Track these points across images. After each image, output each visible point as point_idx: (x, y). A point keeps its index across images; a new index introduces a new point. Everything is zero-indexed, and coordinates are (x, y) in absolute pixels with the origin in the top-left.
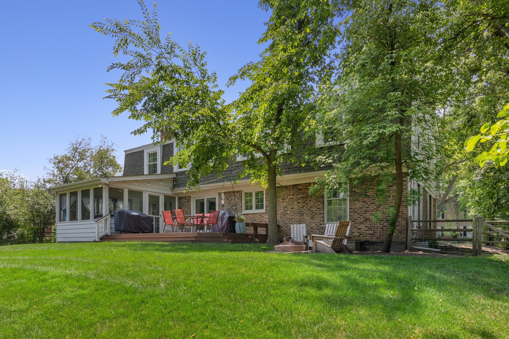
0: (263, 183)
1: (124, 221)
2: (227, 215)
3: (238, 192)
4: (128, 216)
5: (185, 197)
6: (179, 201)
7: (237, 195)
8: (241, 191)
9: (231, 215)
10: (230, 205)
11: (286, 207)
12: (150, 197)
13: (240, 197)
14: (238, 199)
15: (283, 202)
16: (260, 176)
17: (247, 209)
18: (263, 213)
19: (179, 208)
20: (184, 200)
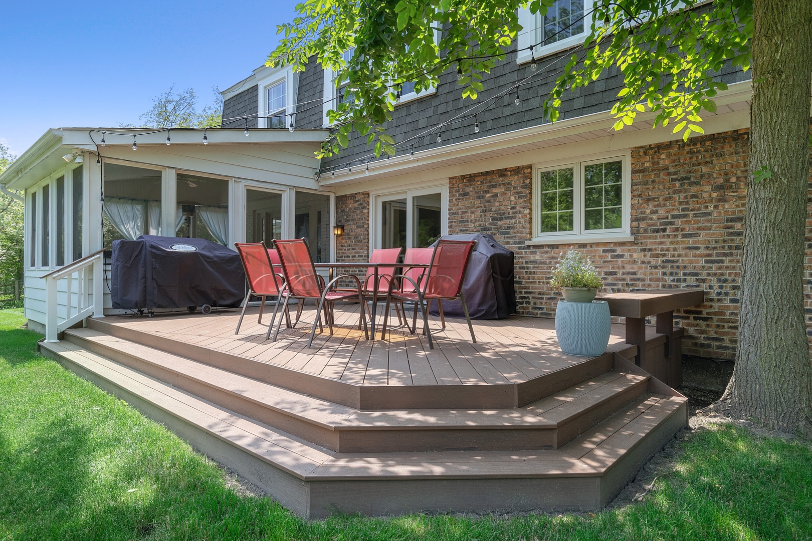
0: (678, 112)
1: (140, 275)
2: (483, 253)
3: (517, 171)
4: (154, 255)
5: (353, 196)
6: (337, 207)
7: (515, 180)
8: (530, 167)
9: (498, 251)
10: (490, 215)
11: (740, 219)
12: (252, 195)
13: (524, 187)
14: (519, 195)
15: (722, 200)
16: (663, 83)
17: (548, 226)
18: (622, 244)
19: (337, 227)
20: (351, 204)
